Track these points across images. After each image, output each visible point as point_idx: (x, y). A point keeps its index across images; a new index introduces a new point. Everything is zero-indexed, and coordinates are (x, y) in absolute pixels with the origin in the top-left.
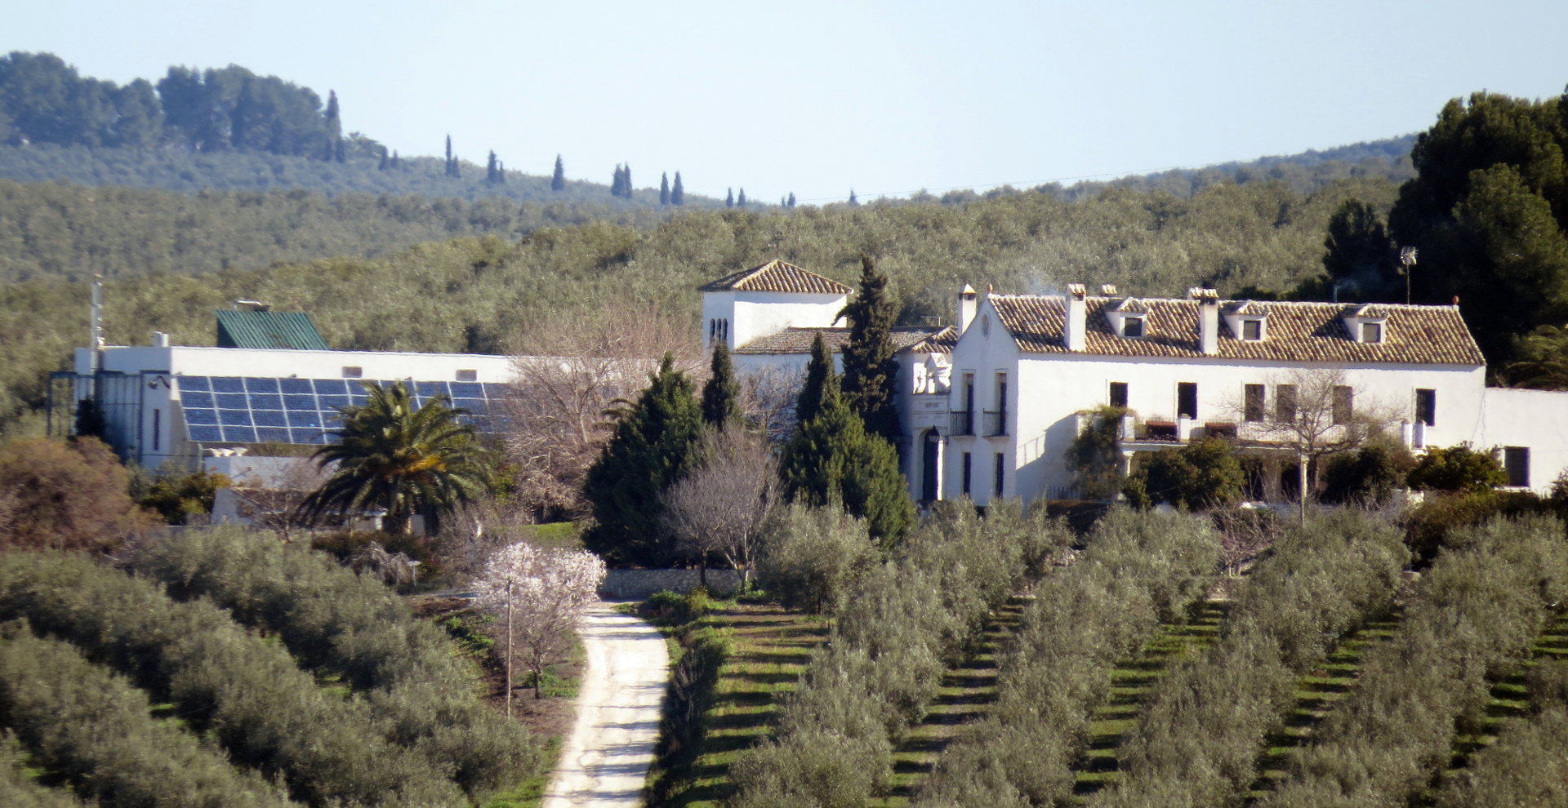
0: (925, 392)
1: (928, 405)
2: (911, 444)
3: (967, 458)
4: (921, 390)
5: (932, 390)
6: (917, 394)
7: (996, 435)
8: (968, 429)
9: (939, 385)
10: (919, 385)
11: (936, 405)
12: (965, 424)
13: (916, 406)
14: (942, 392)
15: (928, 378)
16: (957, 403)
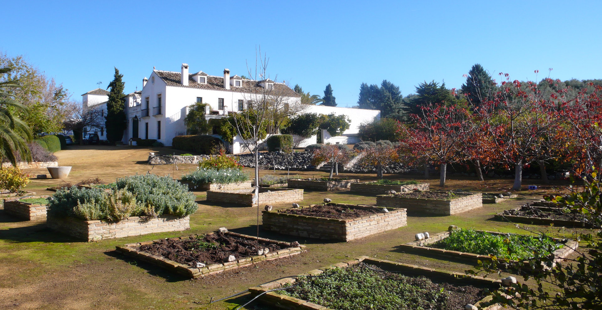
0: (133, 107)
1: (134, 110)
2: (129, 123)
3: (147, 124)
4: (132, 106)
5: (135, 105)
6: (130, 107)
7: (157, 115)
8: (147, 115)
9: (137, 103)
10: (131, 105)
11: (136, 109)
12: (146, 113)
13: (130, 111)
14: (138, 105)
15: (134, 102)
16: (144, 107)
